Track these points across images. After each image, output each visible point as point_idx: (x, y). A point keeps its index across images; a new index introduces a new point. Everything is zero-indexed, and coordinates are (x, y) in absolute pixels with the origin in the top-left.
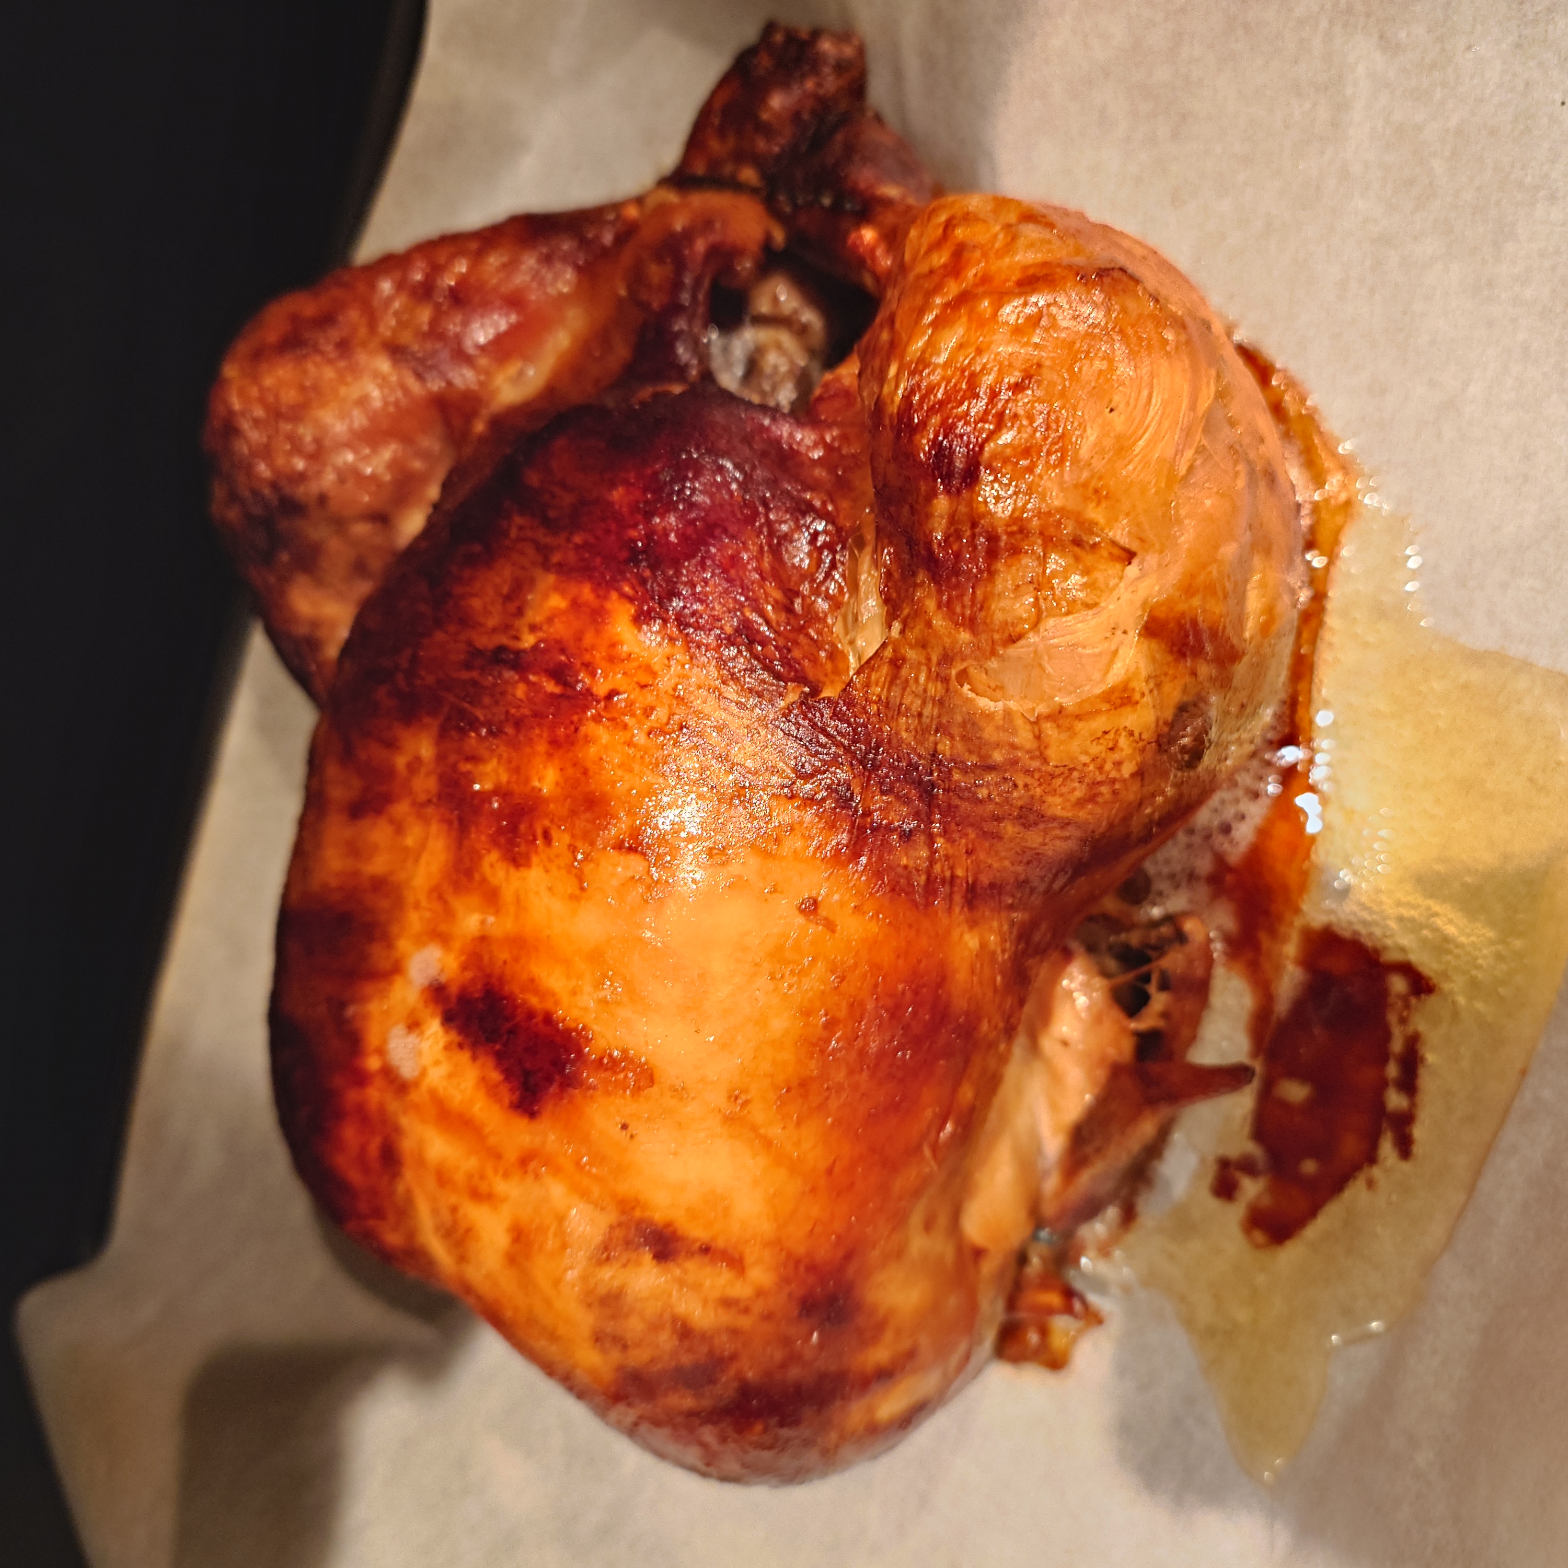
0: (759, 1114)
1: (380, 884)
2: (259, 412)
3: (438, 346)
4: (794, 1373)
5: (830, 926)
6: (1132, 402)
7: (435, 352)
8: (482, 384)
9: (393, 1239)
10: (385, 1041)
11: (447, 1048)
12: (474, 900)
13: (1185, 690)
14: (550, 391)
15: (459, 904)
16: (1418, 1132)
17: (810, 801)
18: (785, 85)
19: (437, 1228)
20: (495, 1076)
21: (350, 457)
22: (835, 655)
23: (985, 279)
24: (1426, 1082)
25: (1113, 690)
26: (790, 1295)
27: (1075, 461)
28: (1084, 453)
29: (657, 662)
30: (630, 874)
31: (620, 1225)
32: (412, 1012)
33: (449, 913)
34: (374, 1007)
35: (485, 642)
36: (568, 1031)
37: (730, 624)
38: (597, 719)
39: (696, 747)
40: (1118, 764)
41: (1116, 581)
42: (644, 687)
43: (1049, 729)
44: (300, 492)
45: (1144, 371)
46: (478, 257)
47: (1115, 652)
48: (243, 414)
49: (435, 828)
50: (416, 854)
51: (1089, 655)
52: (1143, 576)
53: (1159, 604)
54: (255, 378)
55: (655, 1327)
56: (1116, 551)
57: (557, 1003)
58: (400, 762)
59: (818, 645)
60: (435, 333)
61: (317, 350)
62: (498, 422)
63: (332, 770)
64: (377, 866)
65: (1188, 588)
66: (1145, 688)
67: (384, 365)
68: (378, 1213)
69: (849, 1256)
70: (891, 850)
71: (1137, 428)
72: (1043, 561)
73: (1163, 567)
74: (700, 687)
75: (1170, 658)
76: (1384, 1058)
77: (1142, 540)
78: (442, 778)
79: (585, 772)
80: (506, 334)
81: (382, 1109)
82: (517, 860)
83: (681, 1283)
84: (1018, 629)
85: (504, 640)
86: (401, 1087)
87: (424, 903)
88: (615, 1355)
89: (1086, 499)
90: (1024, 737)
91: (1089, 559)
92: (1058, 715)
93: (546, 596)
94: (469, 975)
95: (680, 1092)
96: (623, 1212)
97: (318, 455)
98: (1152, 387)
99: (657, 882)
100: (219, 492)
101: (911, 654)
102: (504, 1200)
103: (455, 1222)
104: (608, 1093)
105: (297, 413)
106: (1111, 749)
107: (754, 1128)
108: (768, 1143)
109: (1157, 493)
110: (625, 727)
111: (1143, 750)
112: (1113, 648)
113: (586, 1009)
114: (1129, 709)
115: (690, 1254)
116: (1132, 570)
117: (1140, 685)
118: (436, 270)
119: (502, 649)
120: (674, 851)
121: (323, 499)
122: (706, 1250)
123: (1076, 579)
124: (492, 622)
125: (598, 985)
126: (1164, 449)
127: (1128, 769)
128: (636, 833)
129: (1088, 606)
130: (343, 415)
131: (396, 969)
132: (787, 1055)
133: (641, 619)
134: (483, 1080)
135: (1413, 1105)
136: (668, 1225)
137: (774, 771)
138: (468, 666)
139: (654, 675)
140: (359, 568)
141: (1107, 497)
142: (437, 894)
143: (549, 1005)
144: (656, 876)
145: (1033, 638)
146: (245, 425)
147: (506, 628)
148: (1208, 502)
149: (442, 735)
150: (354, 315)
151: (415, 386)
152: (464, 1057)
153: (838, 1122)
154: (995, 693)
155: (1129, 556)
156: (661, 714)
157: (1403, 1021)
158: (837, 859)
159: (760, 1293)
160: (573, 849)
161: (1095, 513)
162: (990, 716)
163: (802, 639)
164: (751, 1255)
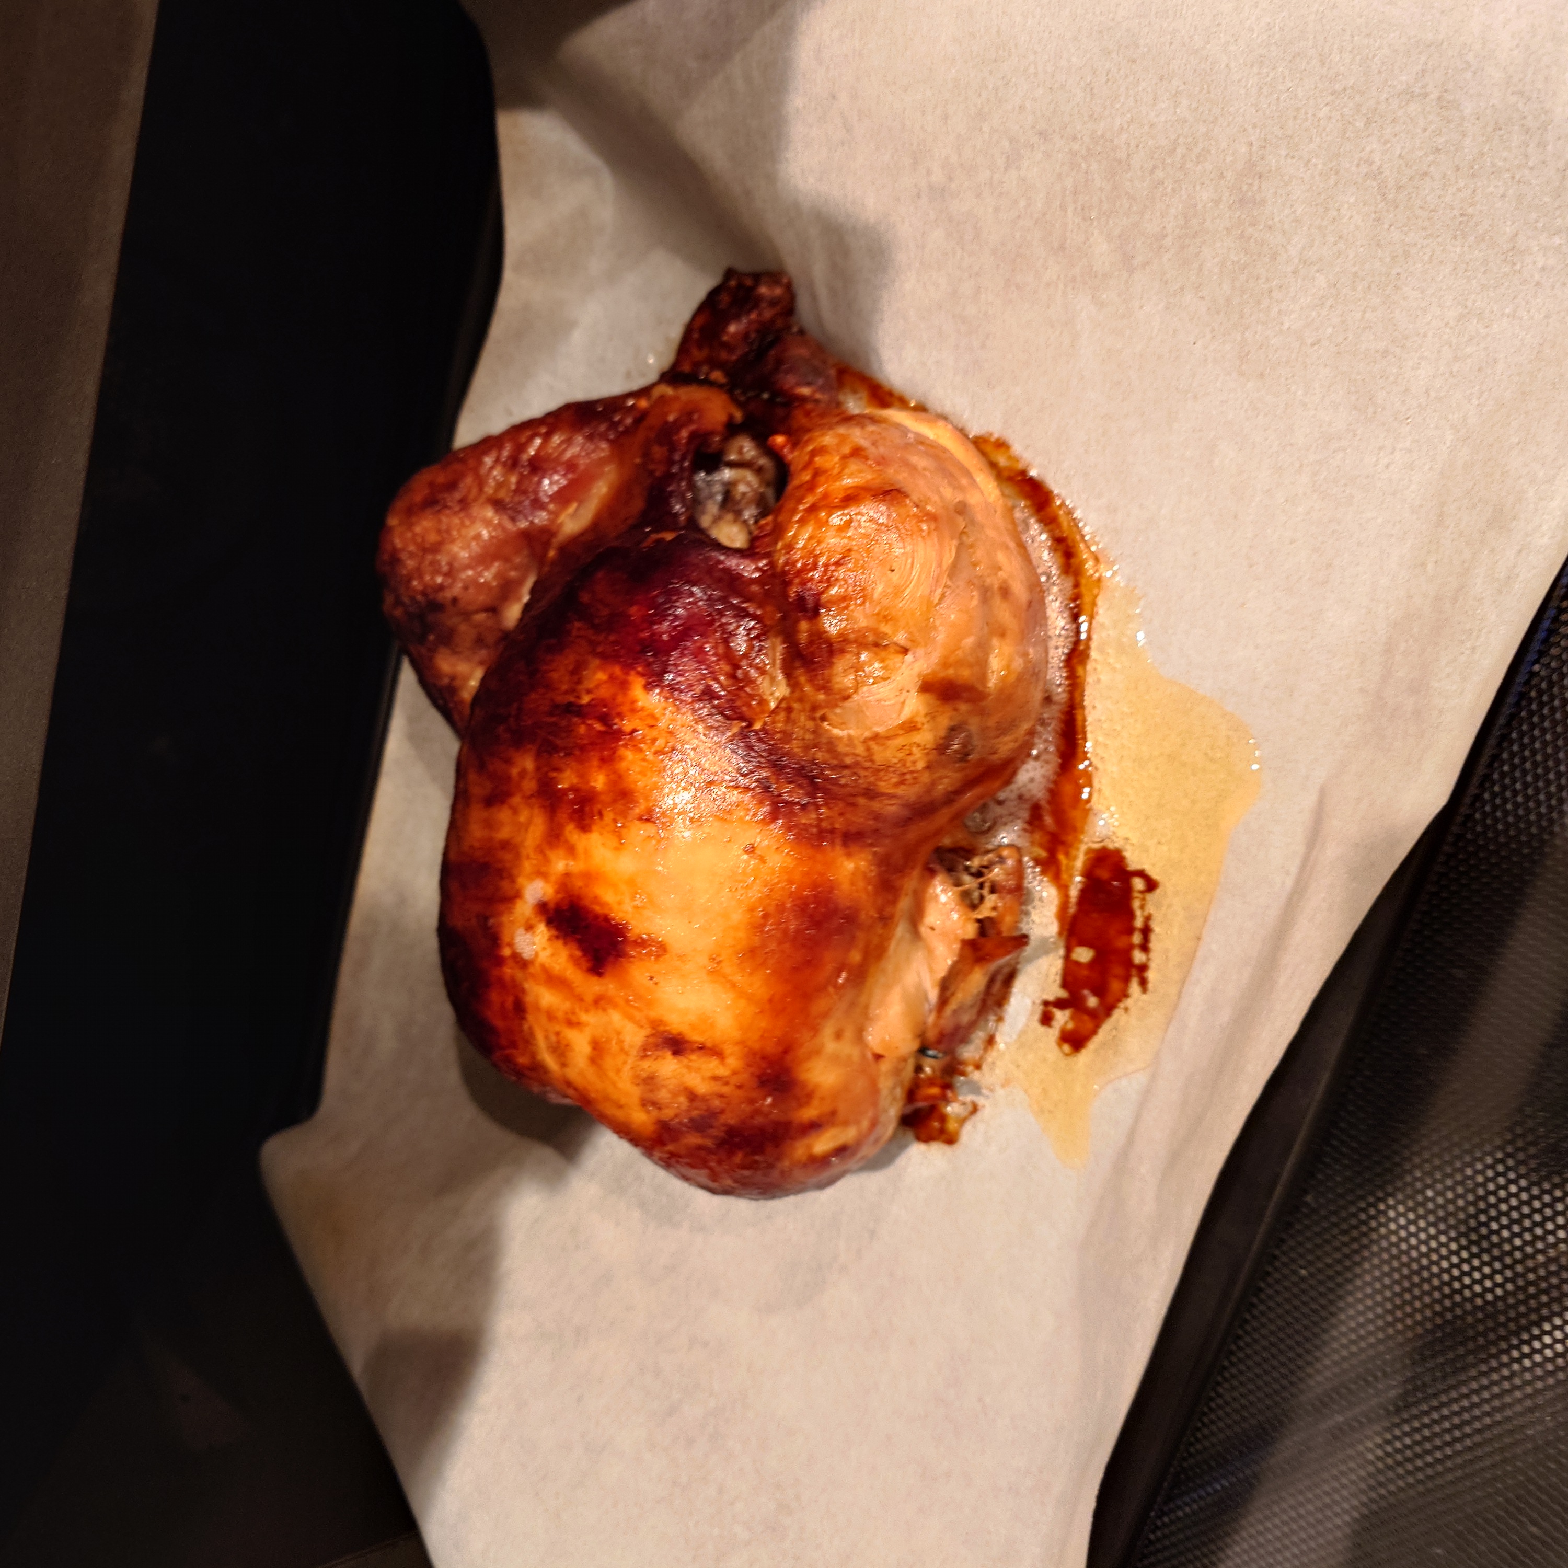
0: (727, 968)
1: (506, 845)
2: (412, 548)
3: (523, 498)
4: (759, 1120)
5: (762, 860)
6: (903, 567)
7: (520, 503)
8: (552, 521)
9: (522, 1060)
10: (513, 938)
11: (550, 939)
12: (561, 852)
13: (951, 718)
14: (595, 525)
15: (553, 855)
16: (1151, 975)
17: (747, 789)
18: (737, 317)
19: (548, 1048)
20: (578, 953)
21: (470, 573)
22: (763, 702)
23: (825, 496)
24: (1154, 944)
25: (904, 723)
26: (752, 1074)
27: (871, 601)
28: (876, 595)
29: (657, 712)
30: (648, 834)
31: (653, 1035)
32: (528, 919)
33: (547, 861)
34: (505, 919)
35: (560, 699)
36: (617, 924)
37: (699, 689)
38: (625, 746)
39: (682, 760)
40: (914, 762)
41: (900, 664)
42: (652, 726)
43: (872, 744)
44: (440, 596)
45: (909, 548)
46: (547, 437)
47: (903, 703)
48: (403, 550)
49: (536, 811)
50: (527, 826)
51: (888, 705)
52: (916, 660)
53: (928, 674)
54: (410, 526)
55: (675, 1095)
56: (898, 648)
57: (611, 909)
58: (515, 771)
59: (752, 697)
60: (520, 490)
61: (446, 507)
62: (563, 549)
63: (472, 776)
64: (504, 833)
65: (945, 664)
66: (924, 720)
67: (489, 513)
68: (513, 1045)
69: (786, 1051)
70: (795, 815)
71: (906, 581)
72: (858, 655)
73: (928, 654)
74: (682, 726)
75: (938, 703)
76: (1130, 930)
77: (912, 641)
78: (539, 780)
79: (620, 777)
80: (565, 487)
81: (513, 980)
82: (584, 828)
83: (689, 1068)
84: (847, 693)
85: (572, 699)
86: (523, 964)
87: (532, 855)
88: (655, 1113)
89: (880, 622)
90: (860, 750)
91: (883, 654)
92: (876, 737)
93: (594, 673)
94: (560, 896)
95: (682, 957)
96: (654, 1028)
97: (451, 573)
98: (913, 558)
99: (663, 838)
100: (389, 599)
101: (796, 705)
102: (587, 1025)
103: (558, 1042)
104: (641, 960)
105: (436, 548)
106: (909, 755)
107: (724, 976)
108: (734, 985)
109: (921, 615)
110: (641, 750)
111: (927, 754)
112: (902, 700)
113: (626, 912)
114: (915, 732)
115: (693, 1051)
116: (909, 658)
117: (920, 719)
118: (521, 448)
119: (570, 704)
120: (672, 820)
121: (455, 600)
122: (702, 1048)
123: (877, 665)
124: (564, 687)
125: (633, 898)
126: (923, 591)
127: (920, 765)
128: (650, 811)
129: (885, 679)
130: (467, 547)
131: (517, 895)
132: (742, 934)
133: (648, 687)
134: (571, 956)
135: (1148, 959)
136: (680, 1034)
137: (725, 772)
138: (551, 714)
139: (656, 719)
140: (479, 641)
141: (891, 619)
142: (540, 850)
143: (606, 911)
144: (662, 835)
145: (856, 697)
146: (404, 556)
147: (572, 691)
148: (953, 616)
149: (538, 756)
150: (469, 480)
151: (509, 526)
152: (559, 944)
153: (774, 972)
154: (842, 725)
155: (905, 651)
156: (660, 743)
157: (1142, 907)
158: (765, 822)
159: (735, 1073)
160: (615, 821)
161: (885, 628)
162: (840, 739)
163: (742, 694)
164: (728, 1049)
